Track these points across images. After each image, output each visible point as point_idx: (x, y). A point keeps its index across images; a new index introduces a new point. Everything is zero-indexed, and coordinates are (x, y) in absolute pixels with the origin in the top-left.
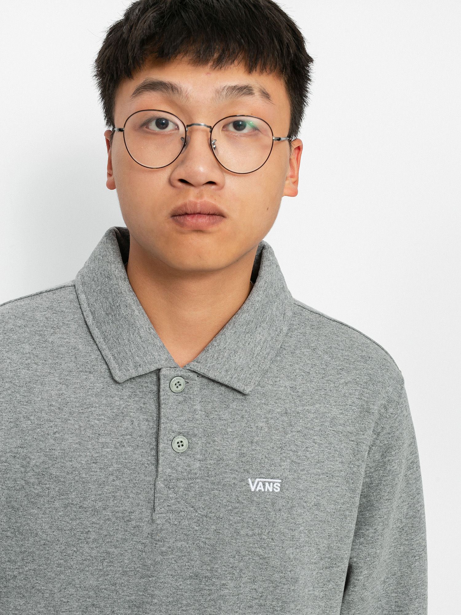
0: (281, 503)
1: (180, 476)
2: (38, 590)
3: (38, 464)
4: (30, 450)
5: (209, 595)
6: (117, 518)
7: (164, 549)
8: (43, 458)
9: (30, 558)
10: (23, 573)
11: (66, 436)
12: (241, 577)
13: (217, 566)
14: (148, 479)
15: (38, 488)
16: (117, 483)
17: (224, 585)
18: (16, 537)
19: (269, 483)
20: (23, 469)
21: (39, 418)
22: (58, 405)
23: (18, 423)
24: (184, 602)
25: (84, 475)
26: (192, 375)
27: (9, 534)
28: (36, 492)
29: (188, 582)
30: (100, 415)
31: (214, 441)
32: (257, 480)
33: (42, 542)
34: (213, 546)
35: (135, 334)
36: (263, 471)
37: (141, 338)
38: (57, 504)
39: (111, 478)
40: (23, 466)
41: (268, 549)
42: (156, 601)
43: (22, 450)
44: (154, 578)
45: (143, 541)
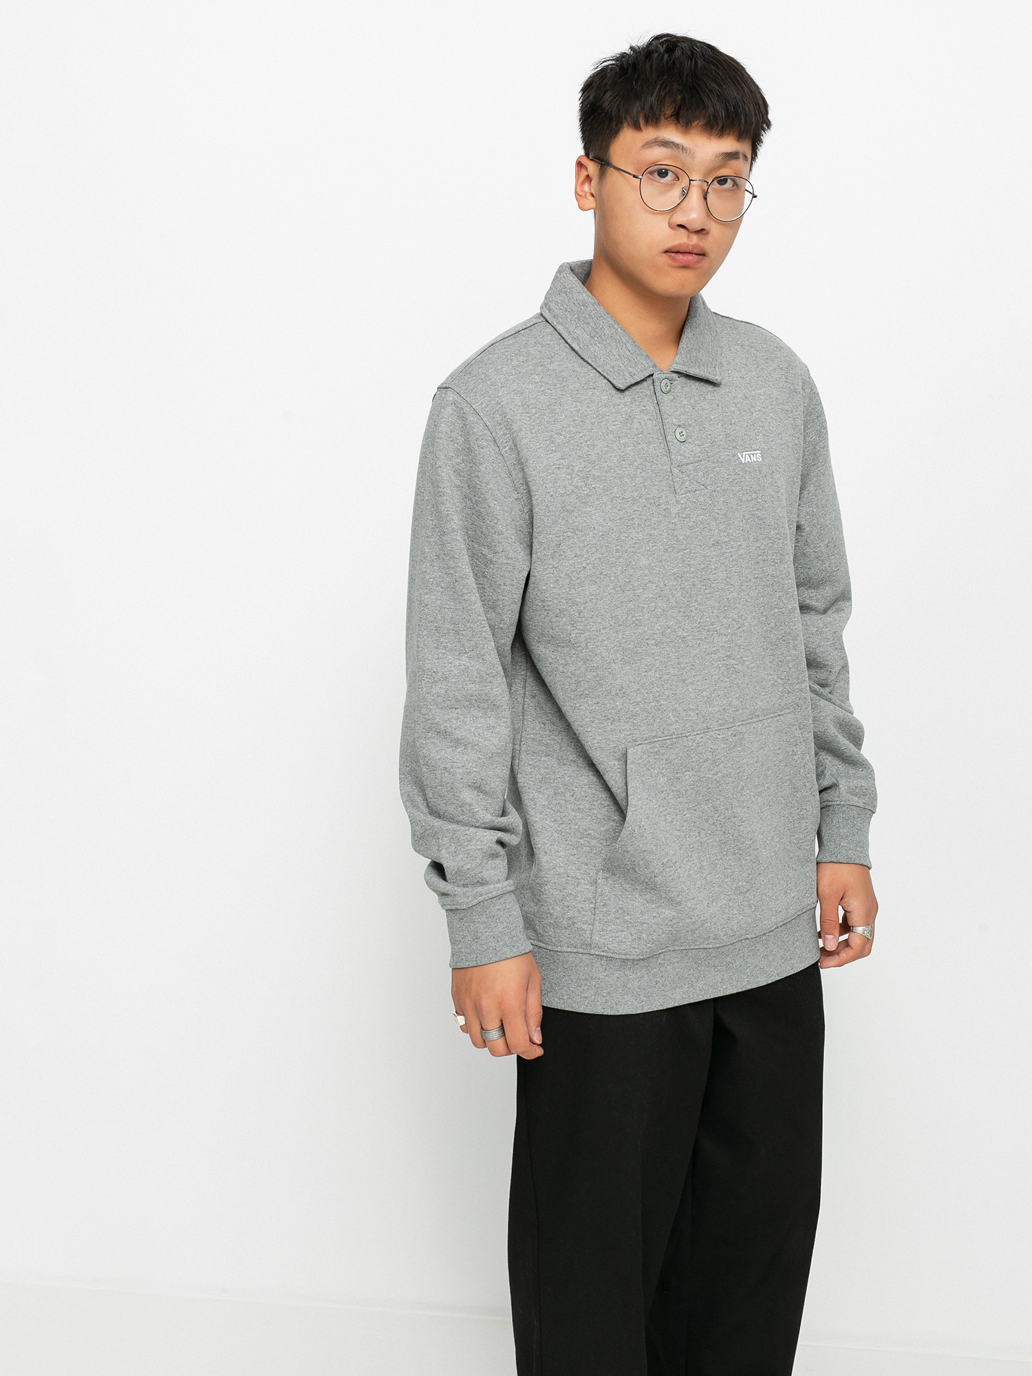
0: (765, 469)
1: (688, 461)
2: (606, 575)
3: (580, 469)
4: (571, 459)
5: (731, 556)
6: (650, 504)
7: (690, 524)
8: (583, 463)
9: (594, 549)
10: (590, 563)
11: (596, 442)
12: (749, 538)
13: (731, 531)
14: (665, 468)
15: (586, 489)
16: (643, 474)
17: (740, 545)
18: (577, 535)
19: (753, 454)
20: (569, 477)
21: (569, 432)
22: (579, 419)
23: (553, 439)
24: (713, 567)
25: (619, 472)
26: (675, 376)
27: (569, 534)
28: (585, 492)
29: (712, 549)
30: (614, 422)
31: (704, 428)
32: (744, 453)
33: (600, 534)
34: (725, 515)
35: (624, 348)
36: (747, 446)
37: (629, 351)
38: (605, 499)
39: (639, 471)
40: (568, 474)
41: (763, 510)
42: (692, 569)
43: (564, 461)
44: (688, 550)
45: (673, 521)
